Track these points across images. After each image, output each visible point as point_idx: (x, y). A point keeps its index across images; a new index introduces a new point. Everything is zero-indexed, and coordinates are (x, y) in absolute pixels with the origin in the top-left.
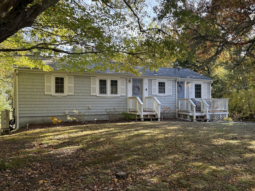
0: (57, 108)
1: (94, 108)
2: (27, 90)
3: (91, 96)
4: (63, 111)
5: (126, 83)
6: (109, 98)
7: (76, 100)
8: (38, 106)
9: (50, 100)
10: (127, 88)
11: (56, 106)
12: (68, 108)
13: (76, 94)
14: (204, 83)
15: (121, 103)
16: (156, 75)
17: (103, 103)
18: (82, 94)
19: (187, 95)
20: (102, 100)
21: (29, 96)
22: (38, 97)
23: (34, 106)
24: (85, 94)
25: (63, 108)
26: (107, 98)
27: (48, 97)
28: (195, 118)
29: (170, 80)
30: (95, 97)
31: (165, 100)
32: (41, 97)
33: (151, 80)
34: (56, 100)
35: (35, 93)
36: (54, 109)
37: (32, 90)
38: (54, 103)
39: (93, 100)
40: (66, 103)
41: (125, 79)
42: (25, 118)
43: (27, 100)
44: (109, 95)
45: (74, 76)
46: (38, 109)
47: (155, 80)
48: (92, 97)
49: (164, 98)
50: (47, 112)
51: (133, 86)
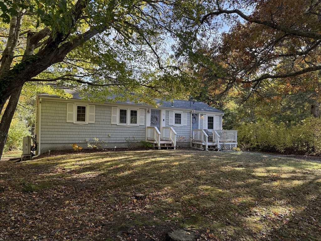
0: (79, 136)
1: (113, 136)
2: (50, 117)
3: (112, 124)
4: (84, 139)
5: (145, 114)
6: (129, 127)
7: (97, 128)
8: (60, 133)
9: (71, 127)
10: (145, 119)
11: (77, 133)
12: (89, 136)
13: (97, 123)
14: (216, 115)
15: (140, 132)
16: (173, 106)
17: (123, 131)
18: (103, 123)
19: (201, 126)
20: (122, 129)
21: (51, 124)
22: (60, 124)
23: (56, 133)
24: (105, 123)
25: (84, 136)
26: (127, 127)
27: (70, 125)
28: (207, 147)
29: (186, 112)
30: (115, 126)
31: (181, 130)
32: (63, 124)
33: (169, 111)
34: (77, 128)
35: (57, 121)
36: (75, 136)
37: (54, 118)
38: (75, 130)
39: (113, 129)
40: (86, 131)
41: (144, 110)
42: (47, 144)
43: (49, 127)
44: (128, 125)
45: (96, 105)
46: (60, 136)
47: (172, 112)
48: (113, 126)
49: (180, 128)
50: (68, 139)
51: (152, 116)
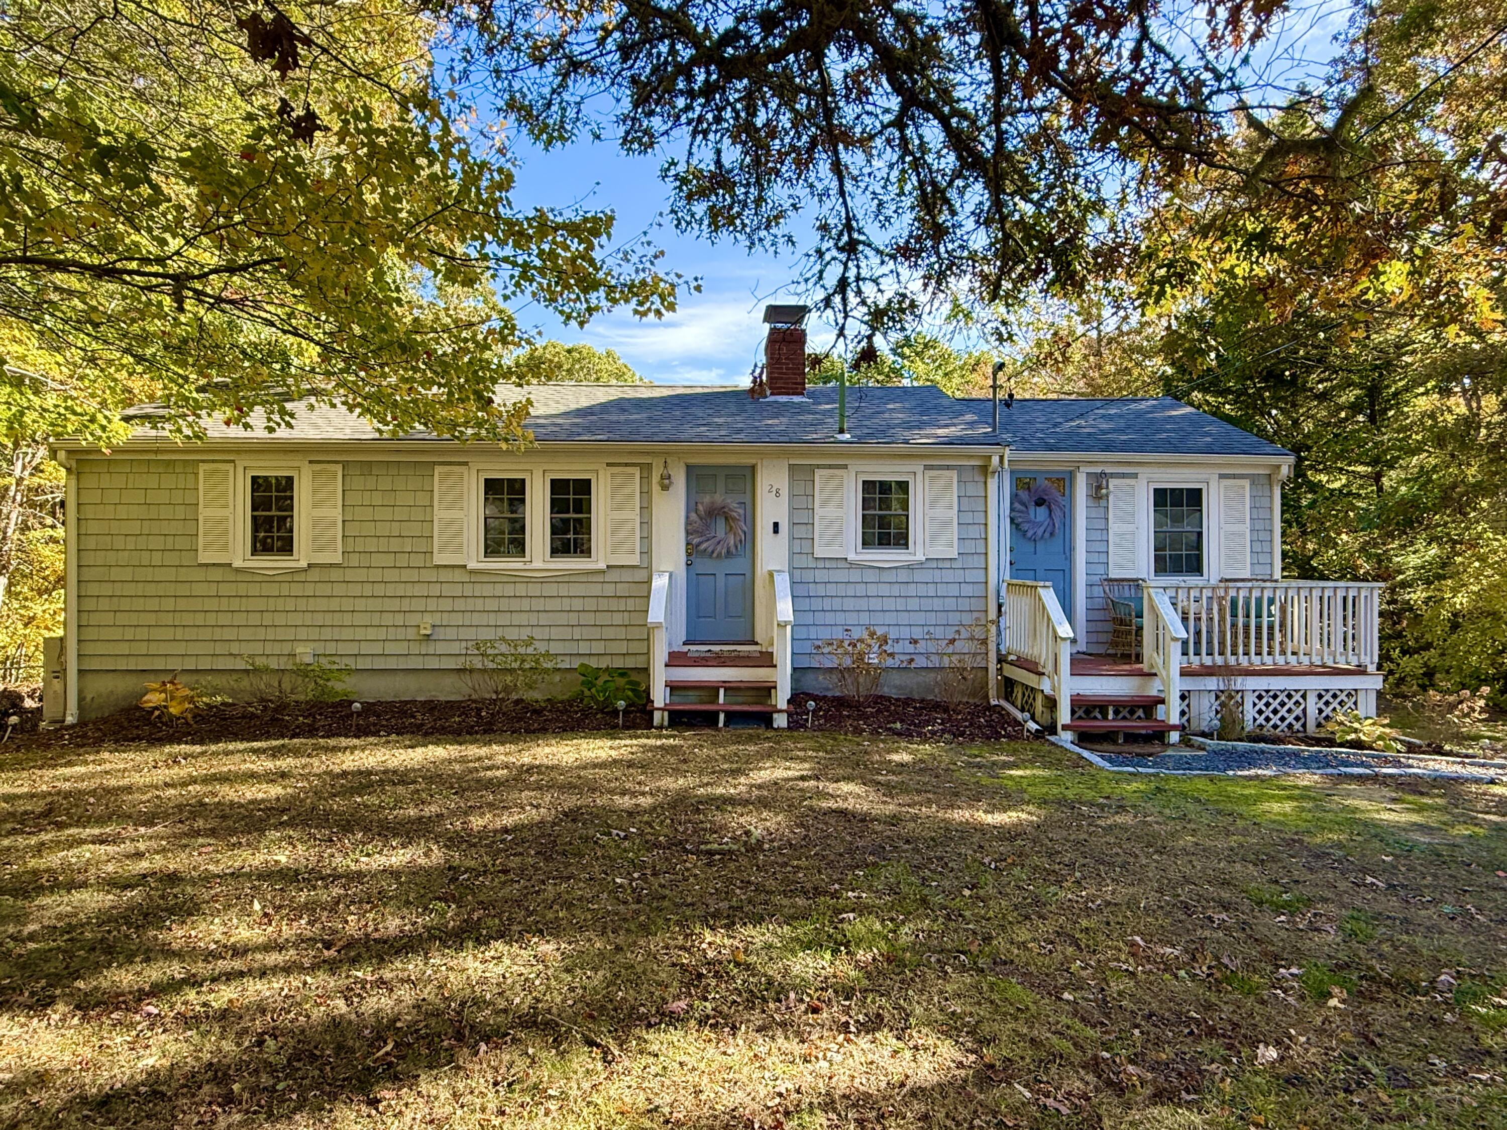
0: (261, 634)
1: (451, 633)
2: (119, 543)
3: (438, 567)
4: (286, 649)
6: (542, 581)
7: (356, 590)
8: (168, 619)
9: (225, 589)
10: (646, 523)
11: (255, 619)
12: (314, 634)
13: (354, 560)
14: (1222, 476)
15: (614, 605)
16: (847, 436)
17: (504, 604)
18: (388, 560)
19: (1095, 558)
20: (499, 590)
21: (127, 574)
22: (171, 574)
23: (151, 619)
24: (402, 560)
25: (290, 634)
26: (529, 581)
27: (216, 574)
28: (1064, 716)
29: (948, 467)
30: (458, 576)
31: (912, 590)
32: (184, 574)
33: (812, 468)
34: (254, 590)
35: (157, 558)
36: (245, 634)
37: (142, 543)
38: (245, 604)
39: (447, 590)
40: (302, 604)
42: (111, 675)
43: (118, 590)
44: (538, 564)
45: (345, 465)
46: (168, 634)
48: (445, 575)
49: (903, 576)
50: (209, 648)
51: (691, 507)
